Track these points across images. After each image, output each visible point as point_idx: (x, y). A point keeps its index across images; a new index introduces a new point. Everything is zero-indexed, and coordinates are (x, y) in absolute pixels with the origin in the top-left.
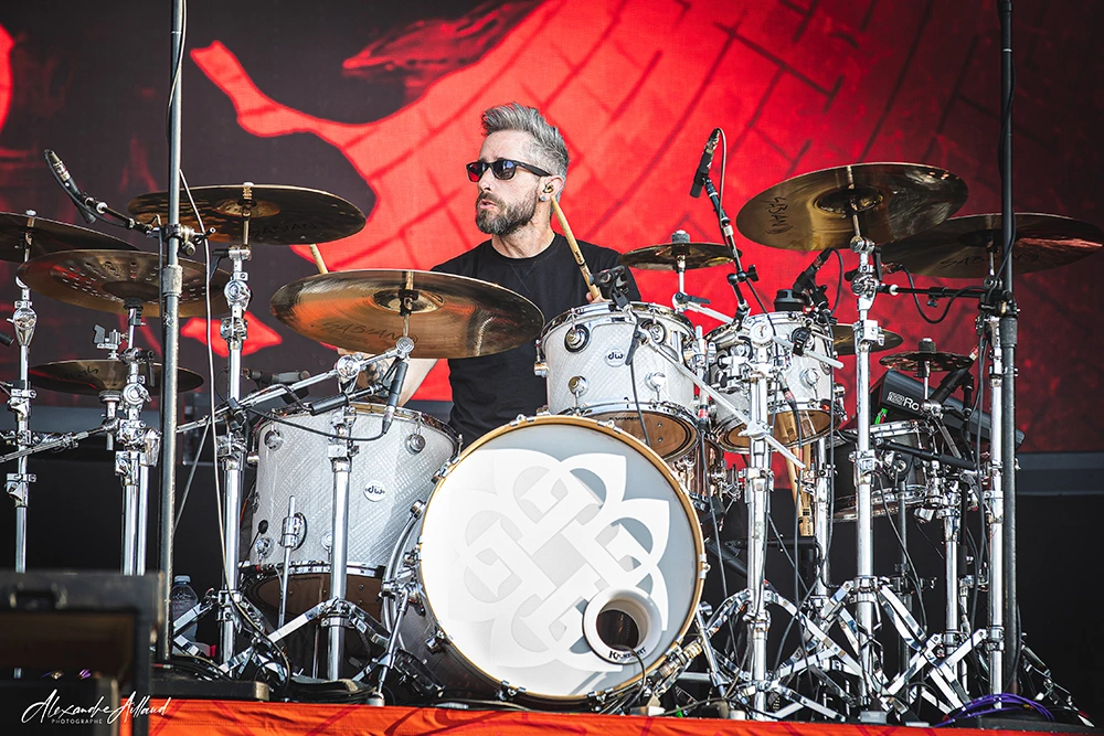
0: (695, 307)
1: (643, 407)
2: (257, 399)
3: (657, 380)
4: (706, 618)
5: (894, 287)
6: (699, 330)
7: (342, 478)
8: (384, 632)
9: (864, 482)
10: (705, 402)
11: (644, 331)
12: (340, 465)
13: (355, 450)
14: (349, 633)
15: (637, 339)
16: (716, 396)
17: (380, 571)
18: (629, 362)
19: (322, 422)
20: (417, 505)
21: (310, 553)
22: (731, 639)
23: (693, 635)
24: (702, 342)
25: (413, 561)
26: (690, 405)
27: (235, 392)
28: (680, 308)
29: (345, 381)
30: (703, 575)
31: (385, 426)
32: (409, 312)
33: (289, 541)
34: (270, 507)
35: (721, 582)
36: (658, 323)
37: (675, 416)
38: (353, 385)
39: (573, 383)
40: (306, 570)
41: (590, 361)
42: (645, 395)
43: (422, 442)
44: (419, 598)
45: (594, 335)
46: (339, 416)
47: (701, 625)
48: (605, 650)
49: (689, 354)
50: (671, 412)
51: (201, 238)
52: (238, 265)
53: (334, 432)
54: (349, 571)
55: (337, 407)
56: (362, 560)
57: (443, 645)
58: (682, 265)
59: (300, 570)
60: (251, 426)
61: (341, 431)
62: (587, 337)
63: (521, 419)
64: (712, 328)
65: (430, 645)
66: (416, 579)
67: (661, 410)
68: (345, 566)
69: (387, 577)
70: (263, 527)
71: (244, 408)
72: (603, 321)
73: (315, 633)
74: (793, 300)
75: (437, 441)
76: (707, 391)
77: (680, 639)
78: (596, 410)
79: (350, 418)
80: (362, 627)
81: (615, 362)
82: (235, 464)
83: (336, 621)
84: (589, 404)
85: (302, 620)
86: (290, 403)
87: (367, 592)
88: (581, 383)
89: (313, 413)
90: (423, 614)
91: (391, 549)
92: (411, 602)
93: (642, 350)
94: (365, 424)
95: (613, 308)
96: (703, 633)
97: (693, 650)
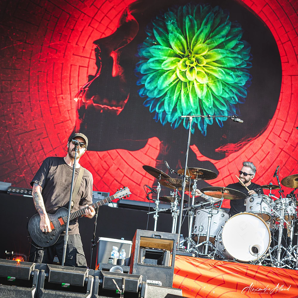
0: (273, 196)
1: (262, 212)
2: (196, 206)
3: (265, 208)
4: (270, 249)
6: (273, 200)
7: (210, 220)
8: (215, 247)
10: (273, 212)
11: (263, 199)
12: (209, 218)
13: (212, 216)
14: (209, 247)
15: (262, 201)
16: (275, 211)
17: (215, 237)
18: (261, 204)
19: (207, 210)
20: (222, 226)
21: (203, 232)
22: (275, 253)
23: (268, 252)
24: (273, 202)
25: (221, 235)
26: (271, 213)
27: (193, 204)
28: (270, 196)
29: (212, 204)
30: (270, 242)
31: (218, 212)
32: (223, 193)
33: (200, 230)
34: (197, 224)
35: (273, 244)
36: (266, 198)
37: (268, 215)
38: (213, 204)
39: (251, 207)
40: (202, 235)
41: (254, 204)
42: (263, 210)
43: (224, 215)
44: (221, 242)
45: (255, 199)
46: (210, 210)
47: (269, 251)
48: (253, 253)
49: (271, 204)
50: (267, 214)
51: (189, 178)
52: (195, 183)
53: (209, 212)
54: (210, 236)
55: (210, 208)
56: (212, 234)
57: (225, 250)
58: (271, 189)
59: (201, 235)
60: (195, 210)
61: (210, 212)
62: (254, 200)
63: (241, 213)
64: (275, 200)
65: (223, 250)
66: (221, 239)
67: (265, 213)
68: (209, 235)
69: (216, 238)
70: (196, 227)
71: (194, 207)
72: (256, 197)
73: (204, 246)
74: (289, 196)
75: (227, 215)
76: (274, 211)
77: (266, 253)
78: (254, 212)
79: (212, 210)
80: (211, 246)
81: (258, 204)
82: (192, 216)
83: (207, 244)
84: (253, 211)
85: (201, 244)
86: (202, 207)
87: (213, 240)
88: (252, 208)
89: (206, 209)
90: (222, 245)
91: (217, 233)
92: (220, 242)
93: (263, 203)
94: (215, 211)
95: (258, 195)
96: (270, 252)
97: (268, 255)
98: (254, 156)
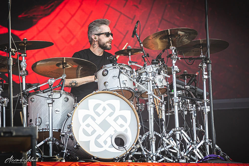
0: (133, 64)
1: (122, 88)
2: (30, 90)
3: (125, 82)
4: (140, 138)
5: (180, 58)
6: (134, 70)
7: (51, 108)
8: (62, 144)
9: (176, 105)
10: (137, 87)
11: (122, 70)
12: (50, 105)
13: (54, 101)
14: (54, 145)
15: (120, 72)
16: (139, 85)
17: (60, 130)
18: (119, 78)
19: (46, 95)
20: (69, 114)
21: (42, 126)
22: (147, 143)
23: (137, 143)
24: (135, 72)
25: (70, 127)
26: (133, 88)
27: (24, 88)
28: (129, 64)
29: (50, 85)
30: (140, 128)
31: (61, 95)
32: (65, 68)
33: (38, 124)
34: (32, 117)
35: (144, 130)
36: (124, 68)
38: (52, 86)
39: (105, 83)
41: (108, 78)
42: (123, 86)
43: (68, 99)
44: (72, 136)
45: (109, 72)
46: (49, 93)
47: (139, 140)
48: (117, 147)
49: (132, 76)
50: (128, 89)
51: (16, 51)
52: (24, 58)
53: (48, 97)
54: (54, 130)
55: (49, 91)
56: (56, 128)
57: (78, 147)
58: (130, 54)
59: (40, 131)
60: (27, 95)
61: (50, 97)
62: (108, 72)
63: (94, 92)
64: (137, 69)
65: (75, 147)
66: (71, 131)
67: (126, 89)
68: (52, 129)
69: (62, 132)
70: (31, 121)
71: (27, 92)
72: (111, 68)
73: (46, 146)
74: (156, 62)
75: (71, 99)
76: (137, 84)
77: (135, 144)
78: (110, 90)
79: (52, 94)
80: (57, 143)
81: (115, 78)
82: (25, 106)
83: (51, 142)
84: (109, 88)
85: (42, 143)
86: (36, 92)
87: (57, 135)
88: (107, 83)
89: (44, 93)
90: (73, 140)
91: (62, 125)
92: (70, 137)
93: (121, 75)
94: (56, 95)
95: (113, 65)
96: (140, 142)
97: (138, 146)
98: (72, 19)
